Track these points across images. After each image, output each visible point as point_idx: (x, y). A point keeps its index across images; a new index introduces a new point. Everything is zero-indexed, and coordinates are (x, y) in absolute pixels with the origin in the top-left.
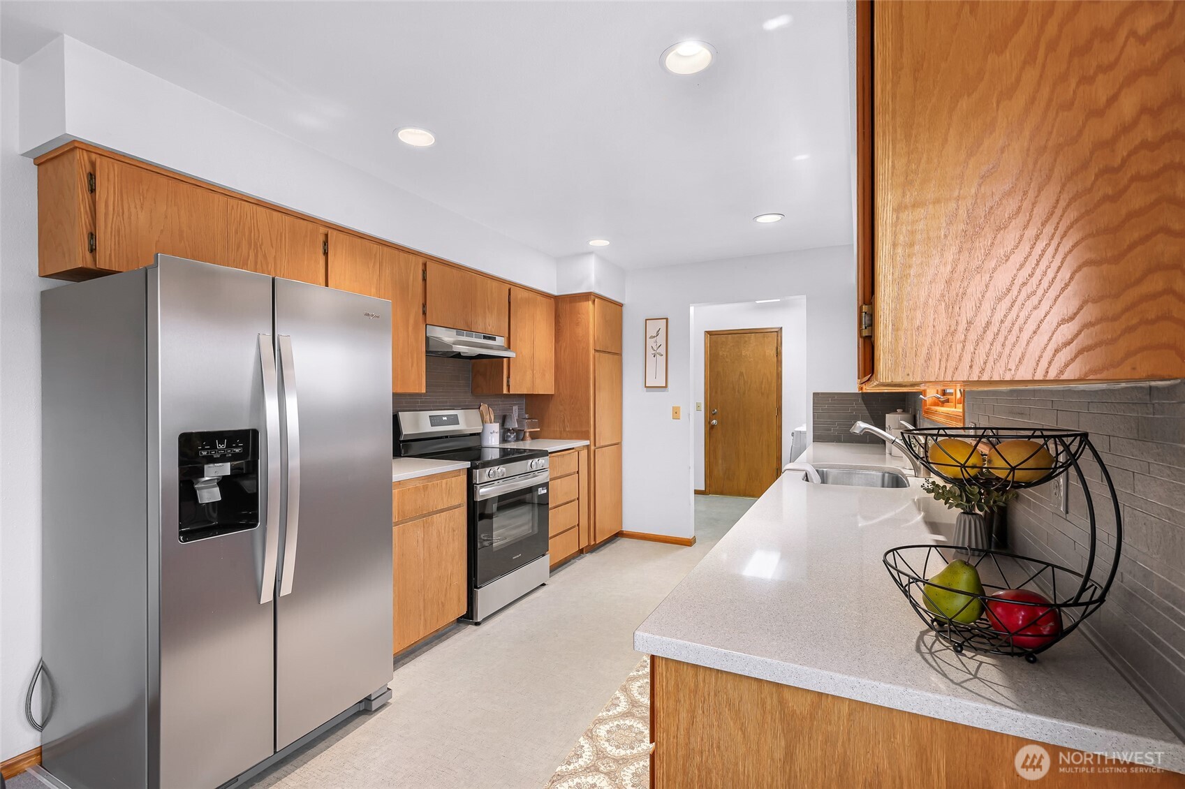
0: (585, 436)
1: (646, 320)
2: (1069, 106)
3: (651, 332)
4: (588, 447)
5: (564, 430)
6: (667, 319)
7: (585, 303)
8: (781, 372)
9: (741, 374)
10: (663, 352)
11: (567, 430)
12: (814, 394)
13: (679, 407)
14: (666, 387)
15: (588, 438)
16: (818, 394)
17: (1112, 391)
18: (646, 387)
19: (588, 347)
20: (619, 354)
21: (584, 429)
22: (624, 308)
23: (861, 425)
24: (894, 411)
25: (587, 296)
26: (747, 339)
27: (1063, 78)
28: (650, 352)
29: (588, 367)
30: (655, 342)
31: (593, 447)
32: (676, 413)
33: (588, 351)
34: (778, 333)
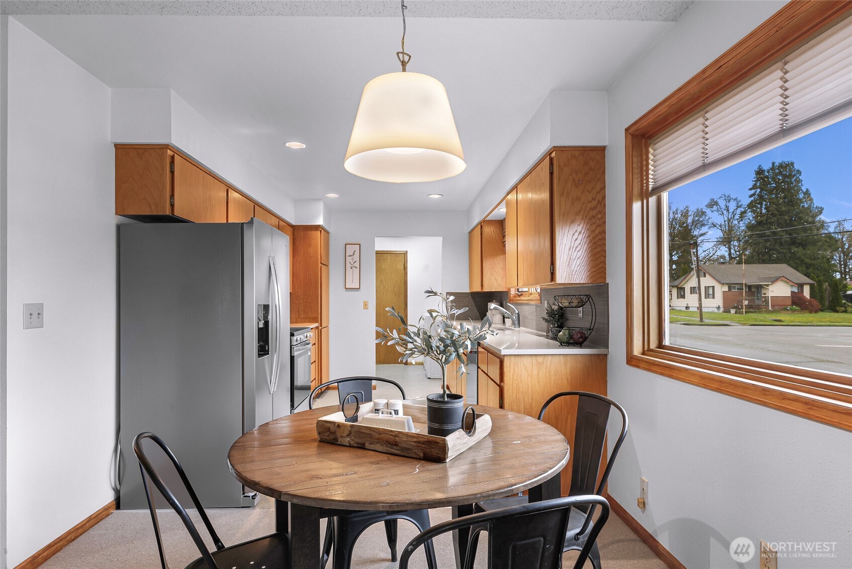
0: (314, 320)
1: (346, 244)
3: (349, 252)
4: (317, 328)
6: (359, 244)
7: (315, 232)
10: (357, 264)
11: (301, 316)
13: (368, 302)
14: (359, 288)
15: (317, 322)
17: (593, 286)
18: (346, 288)
19: (317, 262)
20: (329, 266)
21: (314, 316)
22: (330, 235)
25: (317, 228)
26: (385, 257)
27: (588, 224)
28: (348, 265)
29: (317, 274)
30: (353, 259)
31: (320, 328)
32: (366, 305)
33: (317, 264)
34: (405, 254)
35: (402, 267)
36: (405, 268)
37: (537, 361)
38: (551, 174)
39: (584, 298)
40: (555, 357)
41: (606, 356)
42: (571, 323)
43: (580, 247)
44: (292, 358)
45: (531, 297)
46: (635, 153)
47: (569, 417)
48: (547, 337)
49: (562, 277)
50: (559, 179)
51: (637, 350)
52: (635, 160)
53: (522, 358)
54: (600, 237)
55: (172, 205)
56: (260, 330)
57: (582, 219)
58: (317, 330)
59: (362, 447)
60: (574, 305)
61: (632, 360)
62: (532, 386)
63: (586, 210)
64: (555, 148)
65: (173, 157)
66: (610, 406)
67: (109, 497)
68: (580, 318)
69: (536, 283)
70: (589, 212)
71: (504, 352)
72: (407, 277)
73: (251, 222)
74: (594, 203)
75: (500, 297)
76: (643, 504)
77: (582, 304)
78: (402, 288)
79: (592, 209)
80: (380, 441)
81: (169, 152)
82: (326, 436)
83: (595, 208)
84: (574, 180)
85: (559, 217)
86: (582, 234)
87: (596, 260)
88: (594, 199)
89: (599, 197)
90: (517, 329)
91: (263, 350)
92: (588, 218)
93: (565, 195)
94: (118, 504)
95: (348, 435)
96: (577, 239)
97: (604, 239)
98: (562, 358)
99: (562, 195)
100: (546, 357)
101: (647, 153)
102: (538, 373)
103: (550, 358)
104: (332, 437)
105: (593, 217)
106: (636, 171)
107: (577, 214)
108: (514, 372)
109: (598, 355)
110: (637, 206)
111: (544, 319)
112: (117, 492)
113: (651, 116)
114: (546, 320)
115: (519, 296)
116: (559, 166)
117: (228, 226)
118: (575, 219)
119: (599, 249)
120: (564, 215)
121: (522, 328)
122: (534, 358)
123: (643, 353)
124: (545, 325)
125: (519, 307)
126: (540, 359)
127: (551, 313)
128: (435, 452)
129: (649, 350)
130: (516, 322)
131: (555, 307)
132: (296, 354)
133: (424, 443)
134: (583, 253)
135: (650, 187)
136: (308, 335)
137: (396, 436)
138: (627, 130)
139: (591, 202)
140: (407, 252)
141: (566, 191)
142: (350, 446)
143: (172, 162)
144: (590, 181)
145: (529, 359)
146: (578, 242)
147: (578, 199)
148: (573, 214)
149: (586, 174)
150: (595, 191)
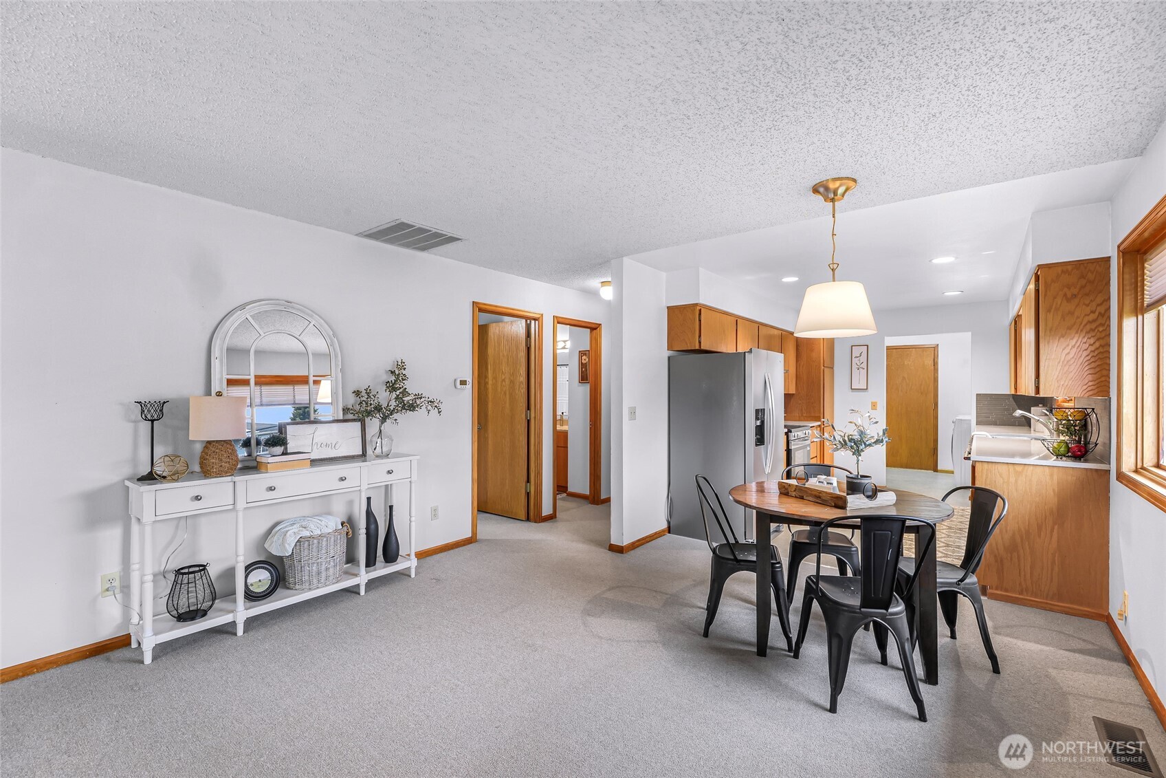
0: (818, 419)
1: (852, 347)
2: (1085, 343)
3: (855, 355)
4: (820, 426)
5: (802, 415)
6: (867, 346)
8: (937, 377)
9: (904, 378)
10: (864, 365)
11: (804, 415)
12: (977, 394)
13: (877, 402)
14: (867, 388)
15: (820, 421)
16: (980, 394)
18: (852, 389)
19: (820, 365)
20: (832, 368)
21: (815, 415)
23: (1019, 413)
24: (1037, 406)
27: (1084, 337)
28: (854, 367)
29: (820, 377)
30: (859, 360)
31: (823, 426)
32: (874, 406)
33: (820, 367)
34: (935, 348)
35: (931, 362)
36: (935, 364)
37: (1014, 469)
38: (1037, 290)
40: (1038, 467)
41: (1107, 472)
43: (1073, 360)
44: (789, 451)
46: (1127, 270)
47: (1056, 527)
49: (1047, 391)
50: (1045, 295)
51: (1127, 466)
52: (1127, 276)
54: (1101, 350)
55: (700, 343)
56: (757, 427)
57: (1077, 332)
58: (819, 429)
59: (802, 498)
61: (1120, 477)
62: (1008, 493)
63: (1081, 324)
64: (1040, 267)
65: (700, 310)
66: (997, 499)
67: (664, 525)
70: (1086, 325)
71: (974, 458)
72: (938, 374)
73: (750, 351)
74: (1093, 316)
78: (932, 387)
79: (1089, 322)
80: (811, 495)
81: (698, 308)
82: (783, 490)
83: (1094, 321)
84: (1065, 295)
85: (1045, 332)
86: (1076, 347)
87: (1095, 374)
88: (1093, 312)
89: (1100, 310)
91: (760, 440)
92: (1084, 332)
93: (1052, 311)
94: (669, 530)
95: (795, 491)
96: (1069, 353)
97: (1108, 352)
98: (1047, 470)
99: (1049, 311)
100: (1026, 467)
102: (1016, 481)
103: (1032, 467)
104: (786, 491)
105: (1093, 330)
106: (1127, 288)
107: (1070, 328)
108: (987, 478)
109: (1097, 470)
110: (1129, 321)
112: (669, 523)
113: (1131, 237)
116: (1046, 282)
117: (737, 354)
118: (1066, 333)
119: (1100, 362)
120: (1051, 330)
122: (1011, 466)
123: (1134, 471)
128: (840, 503)
129: (1142, 467)
132: (792, 447)
133: (835, 498)
134: (1078, 366)
135: (1147, 301)
136: (807, 432)
137: (820, 493)
138: (1118, 246)
139: (1088, 315)
140: (938, 345)
141: (1054, 307)
142: (796, 497)
143: (700, 314)
144: (1087, 295)
145: (1005, 467)
146: (1071, 355)
147: (1071, 313)
148: (1064, 329)
149: (1083, 287)
150: (1094, 304)
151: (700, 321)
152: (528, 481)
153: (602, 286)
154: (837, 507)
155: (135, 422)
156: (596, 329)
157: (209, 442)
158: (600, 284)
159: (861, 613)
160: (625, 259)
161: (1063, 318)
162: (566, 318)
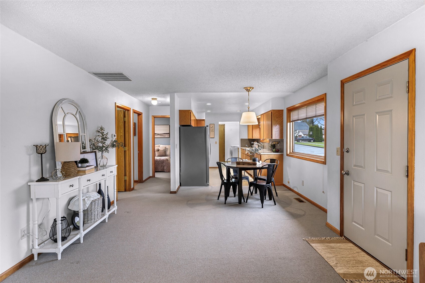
1: (210, 124)
2: (280, 127)
6: (214, 124)
7: (202, 121)
10: (213, 130)
14: (214, 138)
17: (280, 140)
18: (210, 138)
28: (211, 130)
32: (216, 143)
38: (272, 115)
39: (279, 142)
41: (283, 154)
42: (276, 148)
45: (267, 141)
46: (288, 113)
48: (271, 151)
49: (274, 138)
51: (288, 153)
52: (288, 115)
53: (265, 155)
54: (282, 129)
60: (277, 143)
61: (287, 155)
64: (272, 110)
68: (278, 147)
69: (268, 138)
71: (261, 154)
74: (281, 122)
75: (258, 141)
76: (289, 182)
77: (278, 143)
78: (223, 137)
79: (280, 123)
83: (281, 123)
84: (276, 117)
86: (278, 128)
87: (281, 134)
88: (281, 121)
89: (282, 121)
90: (263, 149)
92: (279, 125)
97: (283, 129)
98: (274, 155)
99: (274, 120)
101: (291, 113)
105: (281, 125)
106: (288, 117)
108: (263, 158)
109: (281, 154)
110: (288, 124)
111: (270, 147)
113: (291, 107)
114: (271, 147)
115: (263, 140)
119: (282, 132)
120: (274, 124)
121: (264, 149)
122: (268, 155)
123: (290, 153)
124: (270, 148)
125: (263, 143)
126: (269, 155)
127: (272, 145)
129: (291, 153)
130: (263, 148)
131: (273, 144)
133: (253, 163)
134: (278, 133)
135: (291, 121)
137: (249, 162)
138: (287, 108)
140: (225, 125)
143: (190, 113)
144: (280, 117)
145: (267, 155)
146: (277, 130)
147: (277, 121)
148: (276, 125)
149: (279, 116)
150: (281, 119)
151: (191, 116)
152: (125, 175)
153: (152, 100)
154: (254, 165)
155: (30, 155)
156: (141, 114)
157: (65, 162)
158: (151, 99)
159: (266, 186)
160: (175, 94)
161: (276, 122)
162: (137, 111)
